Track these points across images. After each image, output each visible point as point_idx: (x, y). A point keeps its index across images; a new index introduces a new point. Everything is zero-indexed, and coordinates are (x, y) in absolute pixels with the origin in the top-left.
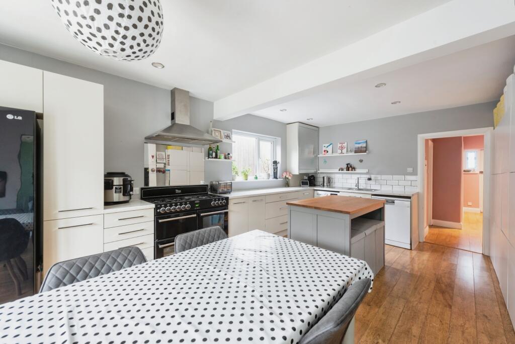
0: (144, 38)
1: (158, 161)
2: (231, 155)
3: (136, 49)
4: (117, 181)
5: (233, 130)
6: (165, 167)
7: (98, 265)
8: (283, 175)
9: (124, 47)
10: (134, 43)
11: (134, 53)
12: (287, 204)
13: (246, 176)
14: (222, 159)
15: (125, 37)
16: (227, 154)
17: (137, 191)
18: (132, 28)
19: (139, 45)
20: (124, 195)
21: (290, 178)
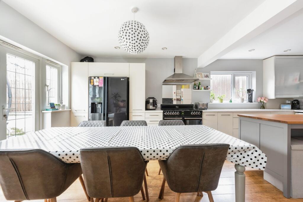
0: (140, 44)
1: (177, 95)
2: (209, 87)
3: (139, 49)
4: (151, 101)
5: (211, 72)
6: (181, 98)
7: (133, 124)
8: (257, 100)
9: (135, 50)
10: (138, 47)
11: (139, 50)
12: (238, 115)
13: (222, 100)
14: (203, 90)
15: (135, 46)
16: (206, 86)
17: (159, 105)
18: (136, 43)
19: (139, 47)
20: (153, 106)
21: (265, 102)
